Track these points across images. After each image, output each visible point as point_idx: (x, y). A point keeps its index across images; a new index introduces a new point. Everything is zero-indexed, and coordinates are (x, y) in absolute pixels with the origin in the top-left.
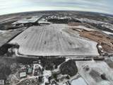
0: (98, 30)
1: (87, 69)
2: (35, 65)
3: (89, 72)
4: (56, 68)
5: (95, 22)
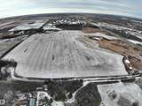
0: (122, 39)
4: (70, 96)
5: (117, 28)
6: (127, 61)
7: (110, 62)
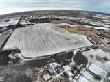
1: (93, 56)
2: (51, 64)
3: (95, 58)
5: (73, 19)
6: (90, 38)
7: (81, 39)
